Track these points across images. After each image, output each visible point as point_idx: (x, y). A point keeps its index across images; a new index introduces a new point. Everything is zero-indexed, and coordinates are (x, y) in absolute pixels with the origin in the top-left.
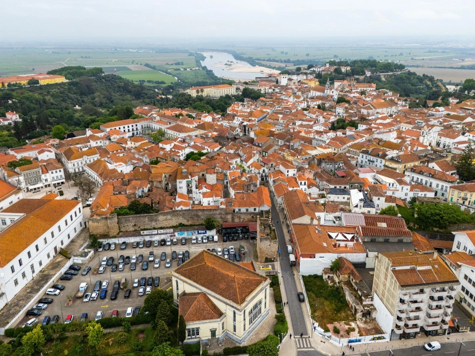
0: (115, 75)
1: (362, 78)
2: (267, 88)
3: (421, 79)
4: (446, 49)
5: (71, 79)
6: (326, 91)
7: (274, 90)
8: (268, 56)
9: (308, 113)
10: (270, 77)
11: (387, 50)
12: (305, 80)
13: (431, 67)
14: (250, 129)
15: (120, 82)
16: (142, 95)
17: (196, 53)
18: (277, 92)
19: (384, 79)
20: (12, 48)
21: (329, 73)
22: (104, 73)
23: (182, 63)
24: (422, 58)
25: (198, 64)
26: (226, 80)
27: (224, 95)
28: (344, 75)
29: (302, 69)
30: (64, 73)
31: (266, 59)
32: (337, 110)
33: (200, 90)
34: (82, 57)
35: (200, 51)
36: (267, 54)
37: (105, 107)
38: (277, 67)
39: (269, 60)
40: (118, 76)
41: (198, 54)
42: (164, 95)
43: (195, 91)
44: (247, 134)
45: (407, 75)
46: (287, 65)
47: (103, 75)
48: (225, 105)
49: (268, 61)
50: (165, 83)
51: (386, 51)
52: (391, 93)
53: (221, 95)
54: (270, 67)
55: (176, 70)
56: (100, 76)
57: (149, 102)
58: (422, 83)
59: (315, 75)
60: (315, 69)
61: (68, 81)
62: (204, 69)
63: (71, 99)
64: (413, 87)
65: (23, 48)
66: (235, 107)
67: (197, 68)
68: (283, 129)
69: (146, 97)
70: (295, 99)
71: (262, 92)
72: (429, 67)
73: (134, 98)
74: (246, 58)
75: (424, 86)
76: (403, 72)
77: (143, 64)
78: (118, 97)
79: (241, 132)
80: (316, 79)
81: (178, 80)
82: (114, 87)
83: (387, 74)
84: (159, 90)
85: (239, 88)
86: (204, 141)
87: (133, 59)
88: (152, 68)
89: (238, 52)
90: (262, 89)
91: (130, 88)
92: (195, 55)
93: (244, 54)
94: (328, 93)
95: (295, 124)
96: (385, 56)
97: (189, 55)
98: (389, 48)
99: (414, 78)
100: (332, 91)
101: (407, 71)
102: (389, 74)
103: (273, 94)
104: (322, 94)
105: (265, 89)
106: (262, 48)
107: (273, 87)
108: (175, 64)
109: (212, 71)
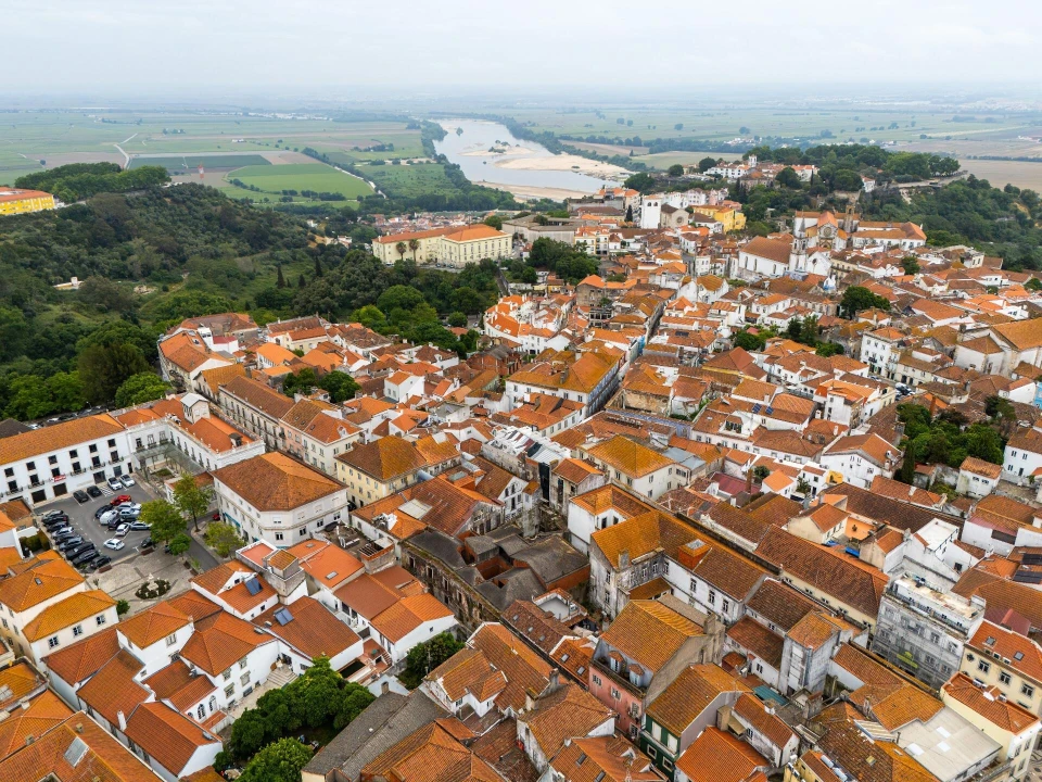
0: (201, 187)
1: (854, 197)
2: (602, 237)
3: (1005, 200)
4: (990, 112)
5: (73, 201)
6: (793, 258)
7: (623, 244)
8: (588, 130)
9: (767, 361)
10: (607, 198)
11: (858, 115)
12: (703, 207)
13: (975, 158)
14: (567, 490)
15: (214, 205)
16: (271, 237)
17: (425, 123)
18: (633, 253)
19: (908, 200)
20: (15, 111)
21: (764, 183)
22: (170, 180)
23: (391, 145)
24: (945, 134)
25: (427, 149)
26: (491, 190)
27: (477, 260)
28: (807, 189)
29: (685, 170)
30: (59, 181)
31: (585, 138)
32: (865, 347)
33: (406, 243)
34: (165, 132)
35: (435, 118)
36: (587, 126)
37: (158, 280)
38: (611, 156)
39: (592, 140)
40: (210, 188)
41: (430, 125)
42: (330, 235)
43: (394, 245)
44: (554, 501)
45: (968, 189)
46: (635, 153)
47: (169, 185)
48: (479, 295)
49: (588, 140)
50: (343, 199)
51: (857, 119)
52: (982, 257)
53: (469, 260)
54: (594, 156)
55: (374, 163)
56: (159, 188)
57: (289, 258)
58: (1006, 209)
59: (726, 190)
60: (719, 171)
61: (62, 205)
62: (439, 163)
63: (58, 259)
64: (988, 222)
65: (41, 111)
66: (507, 309)
67: (424, 160)
68: (701, 468)
69: (279, 243)
70: (704, 292)
71: (589, 251)
72: (969, 158)
73: (246, 247)
74: (539, 135)
75: (1012, 219)
76: (955, 179)
77: (301, 149)
78: (202, 246)
79: (527, 490)
80: (732, 204)
81: (377, 190)
82: (196, 218)
83: (915, 184)
84: (318, 222)
85: (522, 236)
86: (361, 571)
87: (281, 136)
88: (318, 158)
89: (519, 120)
90: (589, 242)
91: (238, 219)
92: (422, 126)
93: (534, 125)
94: (801, 264)
95: (739, 430)
96: (857, 130)
97: (409, 128)
98: (861, 111)
99: (984, 195)
100: (812, 258)
101: (966, 177)
102: (921, 184)
103: (621, 260)
104: (780, 269)
105: (598, 241)
106: (573, 111)
107: (620, 235)
108: (374, 149)
109: (458, 166)
